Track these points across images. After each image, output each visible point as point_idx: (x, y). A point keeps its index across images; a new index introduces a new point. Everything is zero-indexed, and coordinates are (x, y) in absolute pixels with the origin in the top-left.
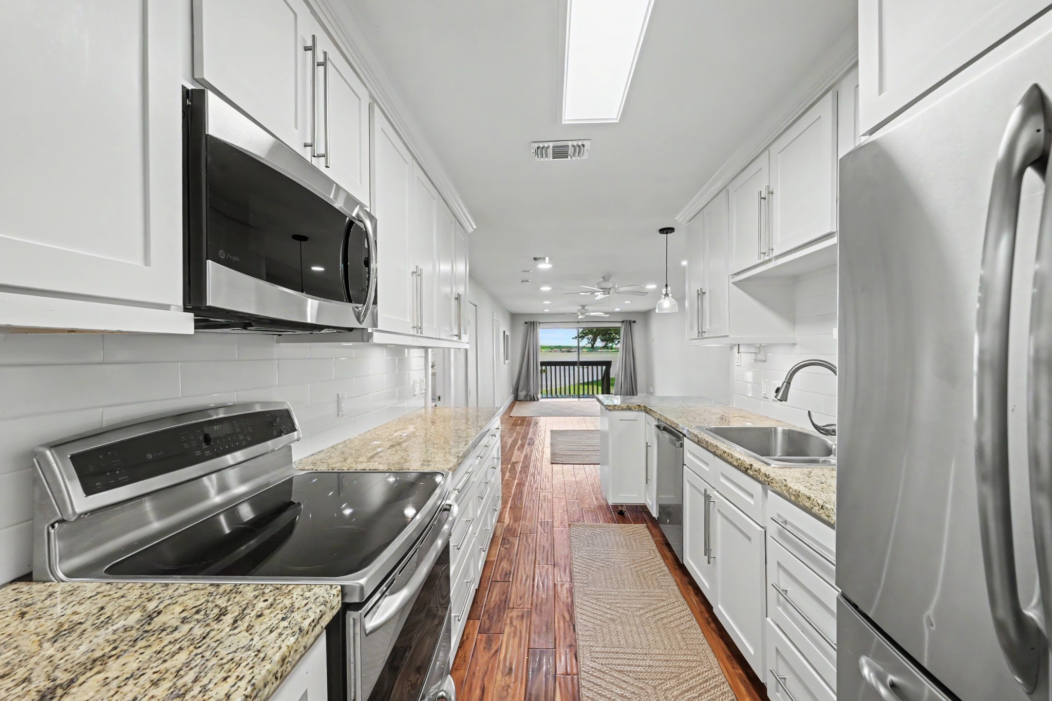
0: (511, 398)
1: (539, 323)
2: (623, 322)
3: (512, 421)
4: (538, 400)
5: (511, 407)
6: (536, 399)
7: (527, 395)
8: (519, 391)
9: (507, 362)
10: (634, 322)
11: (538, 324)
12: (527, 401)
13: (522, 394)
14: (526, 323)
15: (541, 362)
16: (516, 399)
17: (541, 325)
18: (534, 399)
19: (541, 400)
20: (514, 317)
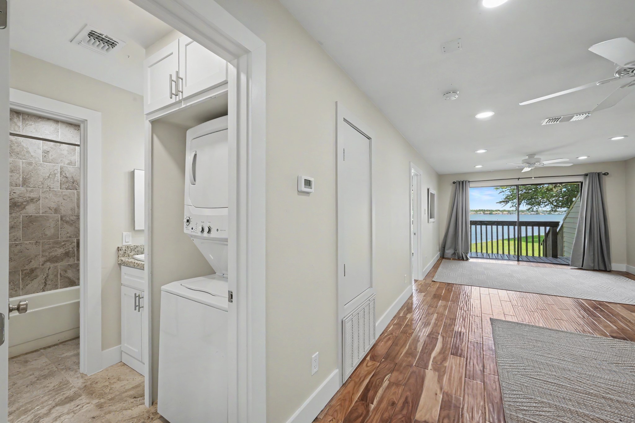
0: (437, 255)
1: (469, 182)
2: (586, 175)
3: (433, 289)
4: (467, 259)
5: (436, 267)
6: (465, 259)
7: (455, 253)
8: (446, 248)
9: (431, 220)
10: (606, 174)
11: (467, 183)
12: (454, 259)
13: (449, 252)
14: (454, 183)
15: (471, 221)
16: (443, 257)
17: (471, 185)
18: (462, 258)
19: (471, 260)
20: (440, 178)
